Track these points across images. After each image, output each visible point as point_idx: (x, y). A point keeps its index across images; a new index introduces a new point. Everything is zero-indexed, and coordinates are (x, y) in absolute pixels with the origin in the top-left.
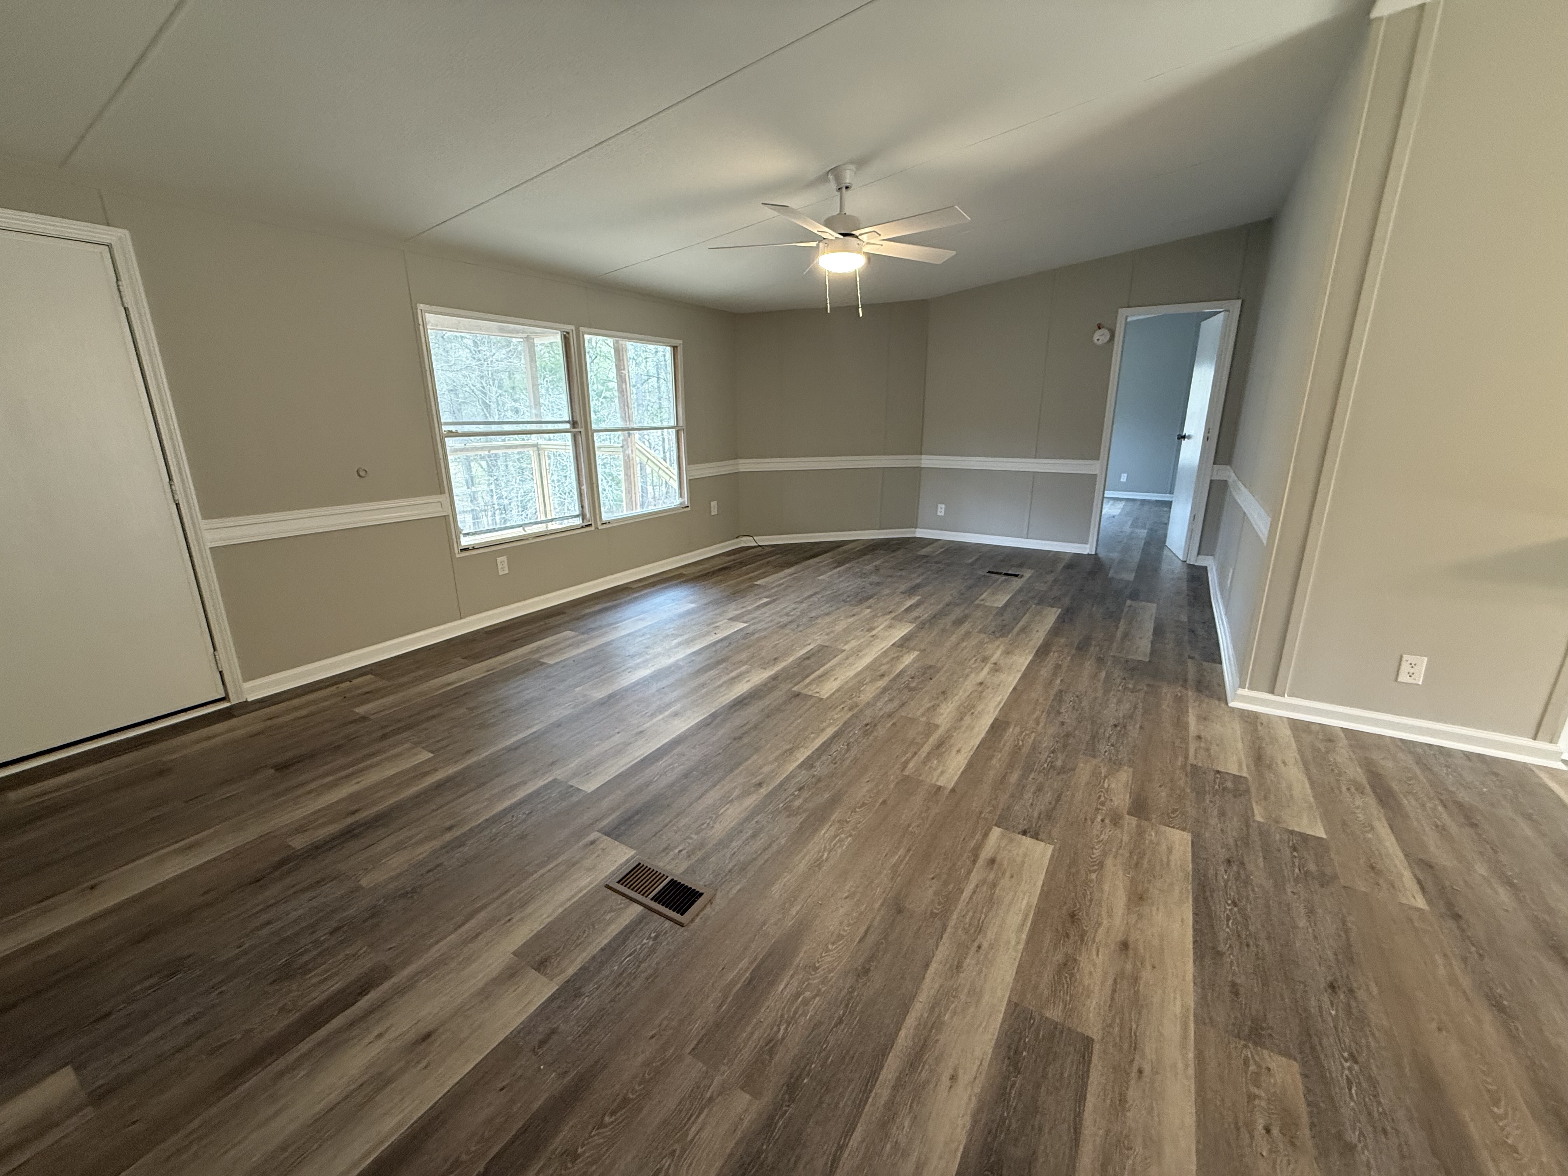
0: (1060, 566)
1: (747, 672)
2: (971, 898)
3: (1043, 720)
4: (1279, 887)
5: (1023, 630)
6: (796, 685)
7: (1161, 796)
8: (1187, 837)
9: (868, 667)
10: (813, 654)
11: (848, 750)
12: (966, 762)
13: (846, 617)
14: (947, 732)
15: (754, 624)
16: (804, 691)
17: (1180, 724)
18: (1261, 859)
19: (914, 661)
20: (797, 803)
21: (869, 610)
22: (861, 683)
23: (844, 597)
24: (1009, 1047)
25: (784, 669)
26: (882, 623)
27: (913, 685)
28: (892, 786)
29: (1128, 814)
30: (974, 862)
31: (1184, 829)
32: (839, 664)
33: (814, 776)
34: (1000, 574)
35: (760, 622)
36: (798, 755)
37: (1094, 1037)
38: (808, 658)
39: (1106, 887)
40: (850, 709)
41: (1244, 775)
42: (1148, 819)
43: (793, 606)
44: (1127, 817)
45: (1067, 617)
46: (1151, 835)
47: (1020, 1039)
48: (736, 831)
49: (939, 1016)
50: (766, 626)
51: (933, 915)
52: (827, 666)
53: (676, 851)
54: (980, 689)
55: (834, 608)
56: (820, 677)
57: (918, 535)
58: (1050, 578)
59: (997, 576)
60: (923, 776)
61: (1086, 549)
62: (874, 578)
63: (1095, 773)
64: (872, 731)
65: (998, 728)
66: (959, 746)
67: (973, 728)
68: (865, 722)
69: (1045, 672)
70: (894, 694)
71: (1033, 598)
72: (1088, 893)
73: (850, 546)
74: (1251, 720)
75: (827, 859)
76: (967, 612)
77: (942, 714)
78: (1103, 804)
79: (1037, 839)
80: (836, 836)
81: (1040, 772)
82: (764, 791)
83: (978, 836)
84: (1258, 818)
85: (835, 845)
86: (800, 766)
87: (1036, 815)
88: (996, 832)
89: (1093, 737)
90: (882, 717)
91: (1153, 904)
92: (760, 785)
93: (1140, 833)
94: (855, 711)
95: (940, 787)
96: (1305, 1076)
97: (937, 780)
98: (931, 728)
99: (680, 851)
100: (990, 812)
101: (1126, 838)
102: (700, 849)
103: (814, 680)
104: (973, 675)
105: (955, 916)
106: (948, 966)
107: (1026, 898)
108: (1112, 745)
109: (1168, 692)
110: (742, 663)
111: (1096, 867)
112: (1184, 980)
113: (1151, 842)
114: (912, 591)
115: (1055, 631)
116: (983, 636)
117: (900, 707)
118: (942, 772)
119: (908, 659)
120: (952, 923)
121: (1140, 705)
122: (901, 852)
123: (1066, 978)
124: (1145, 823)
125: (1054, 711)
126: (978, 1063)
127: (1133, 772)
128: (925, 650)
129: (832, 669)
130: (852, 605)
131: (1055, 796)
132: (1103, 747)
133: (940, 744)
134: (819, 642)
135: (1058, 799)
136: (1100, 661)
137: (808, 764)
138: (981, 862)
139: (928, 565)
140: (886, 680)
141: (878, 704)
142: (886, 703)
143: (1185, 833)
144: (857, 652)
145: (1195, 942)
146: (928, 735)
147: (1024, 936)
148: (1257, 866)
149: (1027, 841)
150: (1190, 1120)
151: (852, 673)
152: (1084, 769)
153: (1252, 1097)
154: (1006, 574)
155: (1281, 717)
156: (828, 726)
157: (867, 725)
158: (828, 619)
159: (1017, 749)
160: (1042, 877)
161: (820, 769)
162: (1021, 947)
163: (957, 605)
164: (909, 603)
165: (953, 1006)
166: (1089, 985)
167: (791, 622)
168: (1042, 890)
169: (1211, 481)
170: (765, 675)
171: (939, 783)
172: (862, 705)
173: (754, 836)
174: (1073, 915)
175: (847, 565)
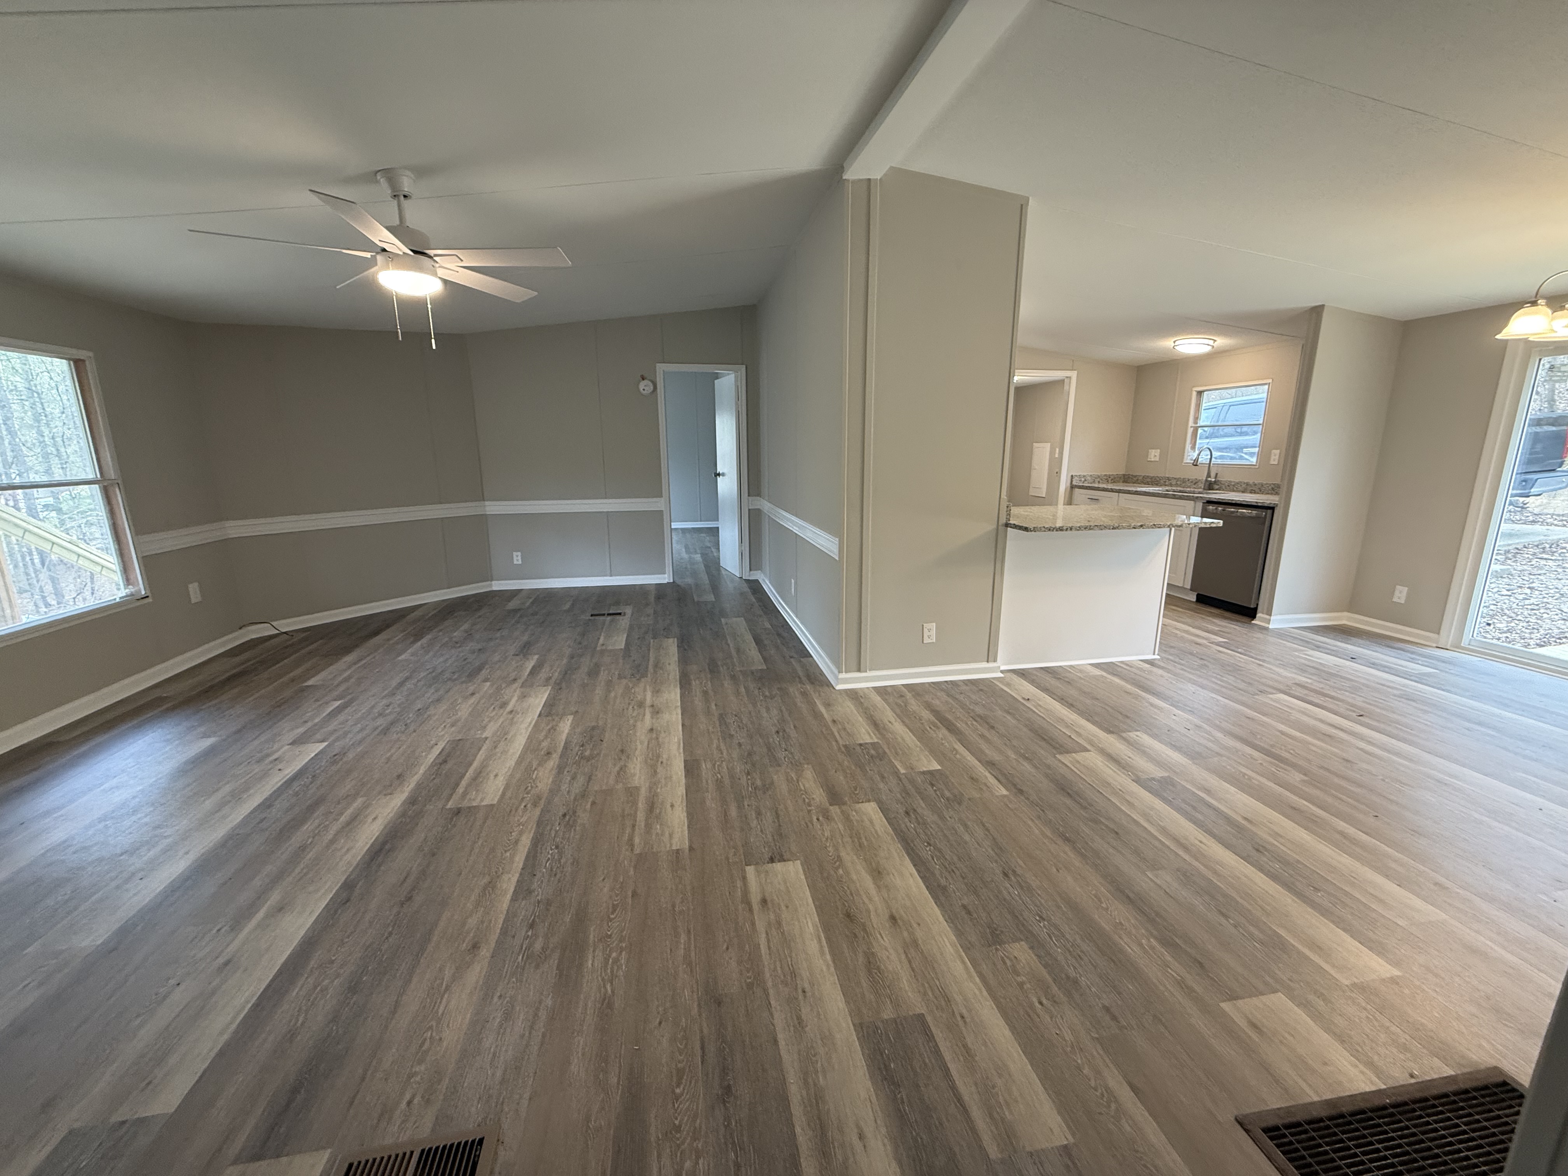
0: (652, 598)
1: (366, 806)
2: (769, 948)
3: (723, 747)
4: (942, 818)
5: (656, 666)
6: (448, 800)
7: (840, 780)
8: (873, 805)
9: (527, 748)
10: (449, 755)
11: (561, 854)
12: (685, 814)
13: (466, 698)
14: (650, 792)
15: (337, 739)
16: (465, 804)
17: (817, 715)
18: (921, 802)
19: (573, 727)
20: (538, 945)
21: (488, 684)
22: (529, 770)
23: (447, 675)
24: (879, 1069)
25: (419, 785)
26: (513, 695)
27: (587, 753)
28: (632, 872)
29: (830, 805)
30: (751, 910)
31: (869, 801)
32: (488, 758)
33: (539, 902)
34: (604, 615)
35: (346, 734)
36: (505, 886)
37: (923, 1012)
38: (445, 761)
39: (855, 877)
40: (535, 805)
41: (876, 740)
42: (844, 804)
43: (385, 702)
44: (831, 808)
45: (685, 644)
46: (854, 816)
47: (882, 1055)
48: (478, 1026)
49: (815, 1085)
50: (359, 736)
51: (750, 986)
52: (476, 764)
53: (403, 1105)
54: (654, 736)
55: (441, 692)
56: (474, 779)
57: (495, 588)
58: (650, 610)
59: (602, 618)
60: (655, 847)
61: (665, 578)
62: (472, 645)
63: (789, 780)
64: (575, 821)
65: (691, 768)
66: (670, 801)
67: (671, 777)
68: (561, 814)
69: (698, 702)
70: (574, 770)
71: (646, 633)
72: (846, 888)
73: (418, 613)
74: (853, 695)
75: (613, 992)
76: (594, 661)
77: (635, 775)
78: (809, 805)
79: (785, 861)
80: (606, 961)
81: (750, 797)
82: (485, 952)
83: (739, 884)
84: (903, 771)
85: (612, 972)
86: (514, 899)
87: (771, 839)
88: (750, 870)
89: (769, 749)
90: (575, 799)
91: (888, 874)
92: (475, 947)
93: (847, 818)
94: (542, 802)
95: (678, 850)
96: (1032, 948)
97: (671, 845)
98: (632, 793)
99: (409, 1103)
100: (735, 854)
101: (841, 827)
102: (439, 1081)
103: (469, 785)
104: (639, 724)
105: (767, 975)
106: (792, 1028)
107: (809, 920)
108: (786, 750)
109: (794, 690)
110: (351, 797)
111: (838, 863)
112: (940, 923)
113: (857, 821)
114: (525, 650)
115: (684, 661)
116: (624, 681)
117: (589, 782)
118: (671, 836)
119: (566, 726)
120: (770, 984)
121: (783, 708)
122: (683, 938)
123: (876, 973)
124: (844, 808)
125: (727, 736)
126: (869, 1104)
127: (813, 767)
128: (577, 712)
129: (483, 767)
130: (463, 683)
131: (774, 813)
132: (781, 755)
133: (651, 807)
134: (447, 738)
135: (778, 816)
136: (733, 677)
137: (522, 890)
138: (756, 907)
139: (525, 619)
140: (556, 757)
141: (563, 788)
142: (570, 783)
143: (872, 803)
144: (503, 735)
145: (927, 887)
146: (635, 803)
147: (828, 957)
148: (923, 808)
149: (778, 866)
150: (1007, 1032)
151: (511, 763)
152: (779, 779)
153: (1021, 985)
154: (609, 614)
155: (868, 688)
156: (521, 833)
157: (564, 815)
158: (443, 707)
159: (719, 783)
160: (808, 893)
161: (542, 890)
162: (832, 969)
163: (581, 656)
164: (530, 664)
165: (819, 1065)
166: (893, 969)
167: (392, 723)
168: (815, 905)
169: (749, 510)
170: (396, 802)
171: (674, 848)
172: (546, 795)
173: (508, 1016)
174: (848, 915)
175: (429, 637)
